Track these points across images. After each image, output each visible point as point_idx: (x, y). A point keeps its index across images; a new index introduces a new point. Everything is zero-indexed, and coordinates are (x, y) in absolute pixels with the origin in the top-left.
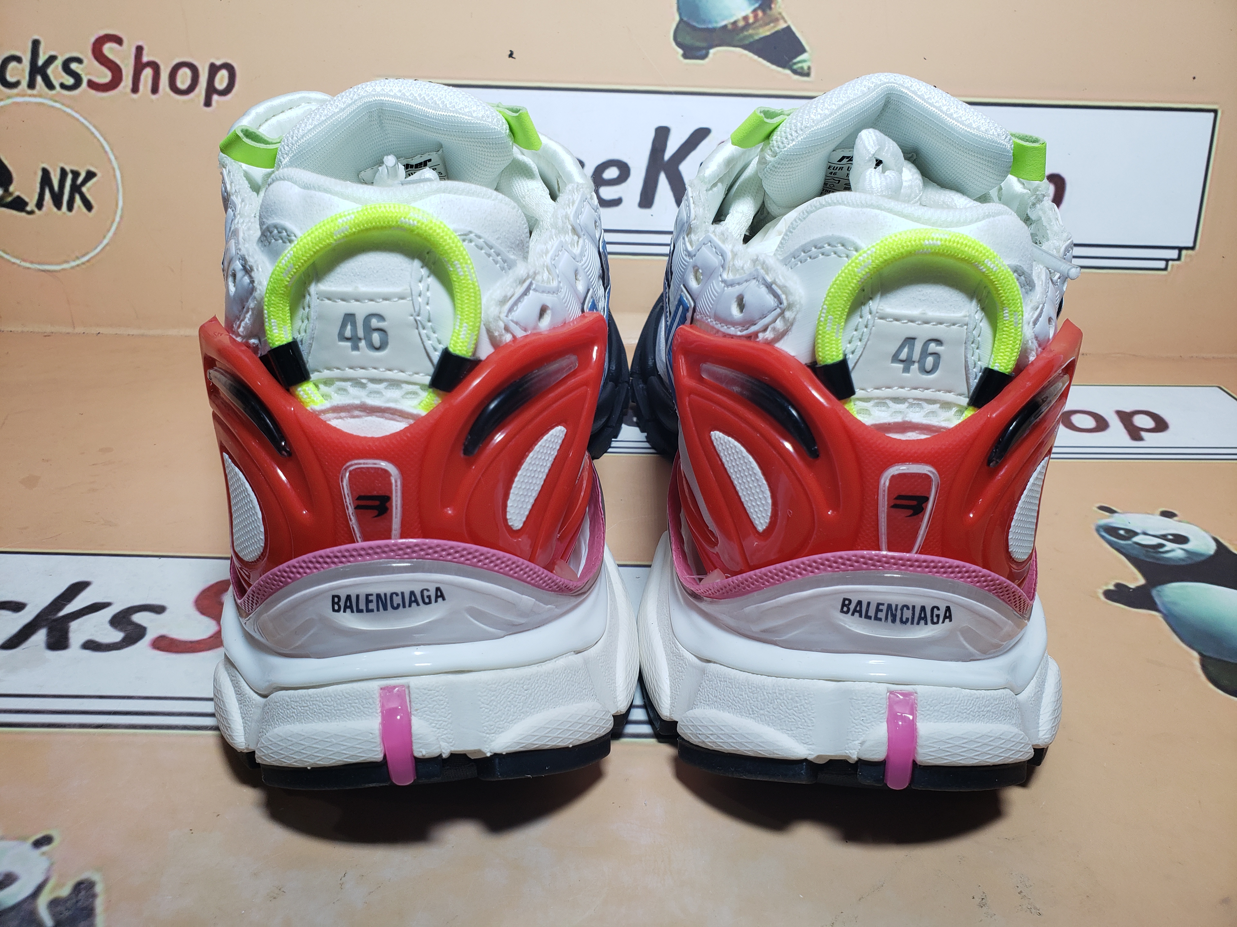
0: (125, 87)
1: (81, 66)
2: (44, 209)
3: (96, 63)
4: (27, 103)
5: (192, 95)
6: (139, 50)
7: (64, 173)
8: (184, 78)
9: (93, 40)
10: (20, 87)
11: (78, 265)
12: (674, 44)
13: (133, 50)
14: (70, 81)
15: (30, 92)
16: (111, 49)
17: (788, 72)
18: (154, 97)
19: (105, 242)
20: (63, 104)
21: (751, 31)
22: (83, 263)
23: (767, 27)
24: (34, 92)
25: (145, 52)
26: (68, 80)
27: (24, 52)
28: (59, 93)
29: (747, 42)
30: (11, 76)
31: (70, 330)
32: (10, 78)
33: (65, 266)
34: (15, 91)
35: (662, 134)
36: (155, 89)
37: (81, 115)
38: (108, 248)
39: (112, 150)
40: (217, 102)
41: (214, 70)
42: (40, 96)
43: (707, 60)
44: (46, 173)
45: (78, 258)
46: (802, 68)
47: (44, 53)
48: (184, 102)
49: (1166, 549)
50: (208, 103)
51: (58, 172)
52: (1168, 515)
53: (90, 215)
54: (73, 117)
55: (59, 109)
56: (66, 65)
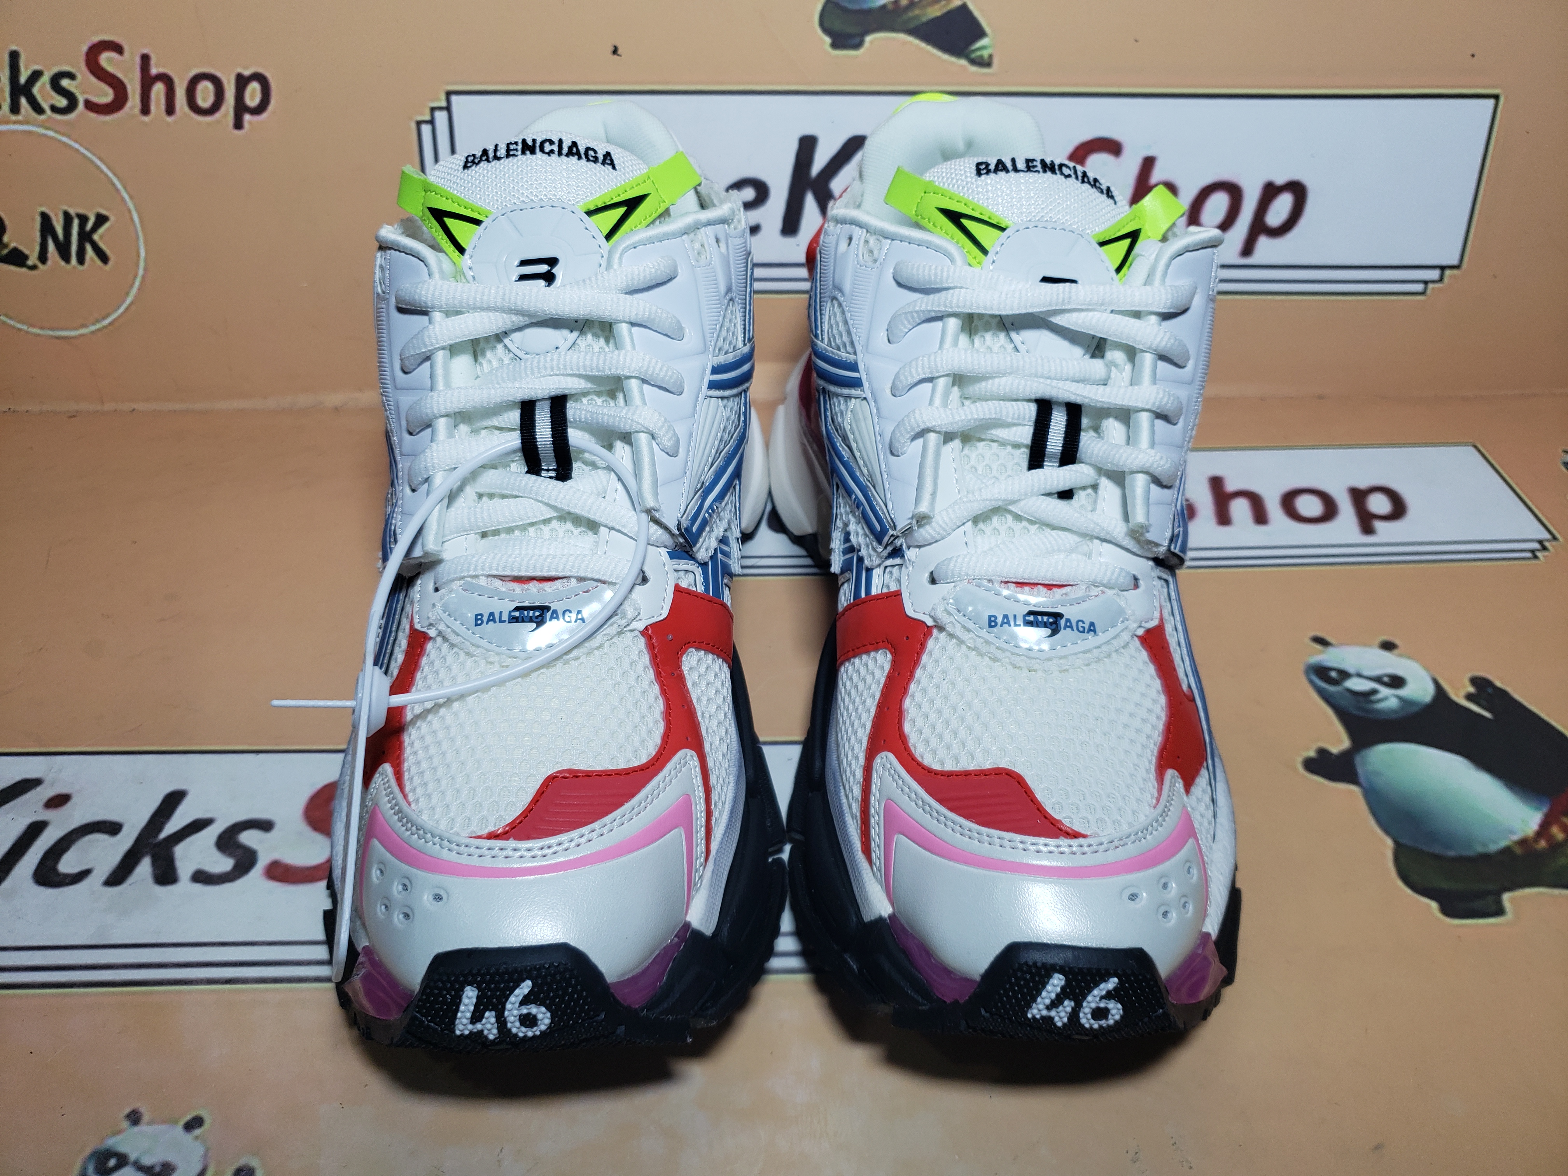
0: (132, 108)
1: (74, 83)
2: (49, 263)
3: (93, 79)
4: (13, 132)
5: (218, 115)
6: (145, 59)
7: (68, 218)
8: (205, 94)
9: (85, 48)
11: (98, 330)
12: (819, 31)
13: (138, 60)
14: (63, 102)
15: (13, 118)
16: (109, 60)
17: (963, 62)
18: (169, 119)
19: (129, 300)
20: (57, 132)
21: (917, 12)
22: (105, 327)
23: (937, 7)
24: (20, 118)
25: (153, 62)
26: (60, 102)
28: (50, 117)
29: (912, 25)
31: (98, 407)
33: (83, 331)
35: (807, 145)
36: (170, 109)
37: (81, 145)
38: (134, 306)
39: (125, 187)
40: (250, 123)
41: (242, 82)
42: (27, 122)
43: (862, 50)
44: (45, 219)
45: (98, 321)
46: (981, 57)
47: (26, 67)
48: (209, 124)
49: (1379, 696)
50: (238, 124)
51: (61, 217)
52: (1388, 646)
53: (107, 268)
54: (71, 147)
55: (52, 138)
56: (55, 82)
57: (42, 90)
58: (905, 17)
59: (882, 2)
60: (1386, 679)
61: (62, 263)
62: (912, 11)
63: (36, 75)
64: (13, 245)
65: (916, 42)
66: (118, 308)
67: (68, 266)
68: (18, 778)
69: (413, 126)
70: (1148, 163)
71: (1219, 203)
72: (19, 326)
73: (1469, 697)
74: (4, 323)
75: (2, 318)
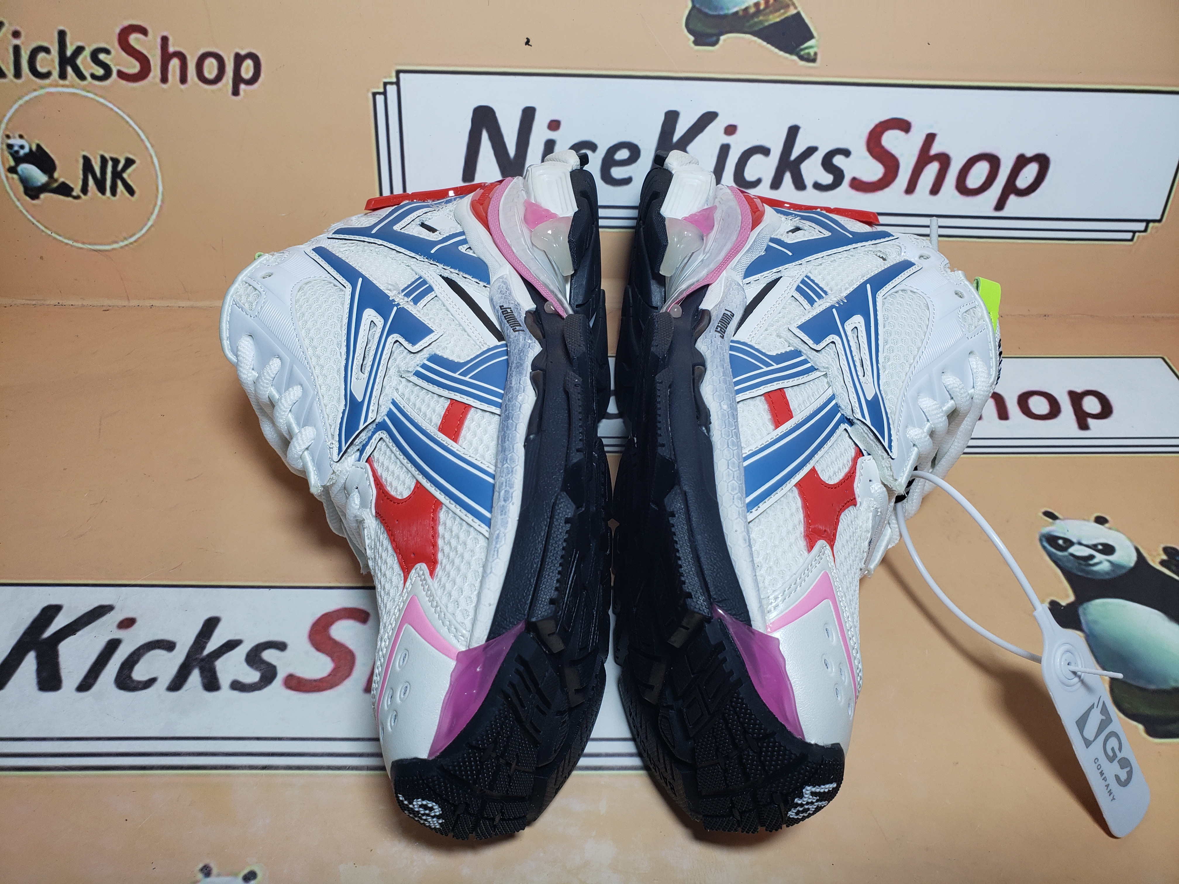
0: (154, 78)
1: (109, 57)
2: (89, 194)
3: (124, 54)
4: (60, 94)
5: (220, 85)
6: (165, 40)
7: (104, 160)
8: (211, 68)
9: (118, 30)
10: (52, 78)
11: (126, 245)
12: (685, 31)
13: (159, 41)
14: (100, 72)
15: (61, 82)
16: (137, 39)
17: (795, 58)
18: (183, 87)
19: (150, 223)
20: (96, 94)
21: (761, 18)
22: (131, 243)
23: (778, 14)
24: (66, 82)
25: (171, 42)
26: (98, 71)
27: (52, 43)
28: (90, 83)
29: (756, 28)
30: (41, 67)
31: (125, 303)
32: (41, 69)
33: (115, 246)
34: (47, 82)
35: (671, 117)
36: (183, 79)
37: (114, 105)
38: (153, 229)
39: (148, 138)
40: (245, 91)
41: (239, 59)
42: (72, 86)
43: (717, 47)
44: (87, 161)
45: (126, 239)
46: (809, 54)
47: (71, 44)
48: (213, 91)
49: (1095, 561)
50: (236, 92)
51: (99, 159)
52: (1101, 521)
53: (133, 199)
54: (107, 107)
55: (93, 99)
56: (94, 56)
57: (84, 61)
58: (752, 22)
59: (735, 10)
60: (1100, 547)
61: (99, 195)
62: (758, 17)
63: (79, 50)
64: (62, 180)
65: (759, 41)
66: (141, 230)
67: (103, 197)
68: (97, 604)
69: (370, 96)
70: (930, 138)
71: (981, 170)
72: (66, 241)
73: (1163, 563)
74: (55, 239)
75: (53, 235)
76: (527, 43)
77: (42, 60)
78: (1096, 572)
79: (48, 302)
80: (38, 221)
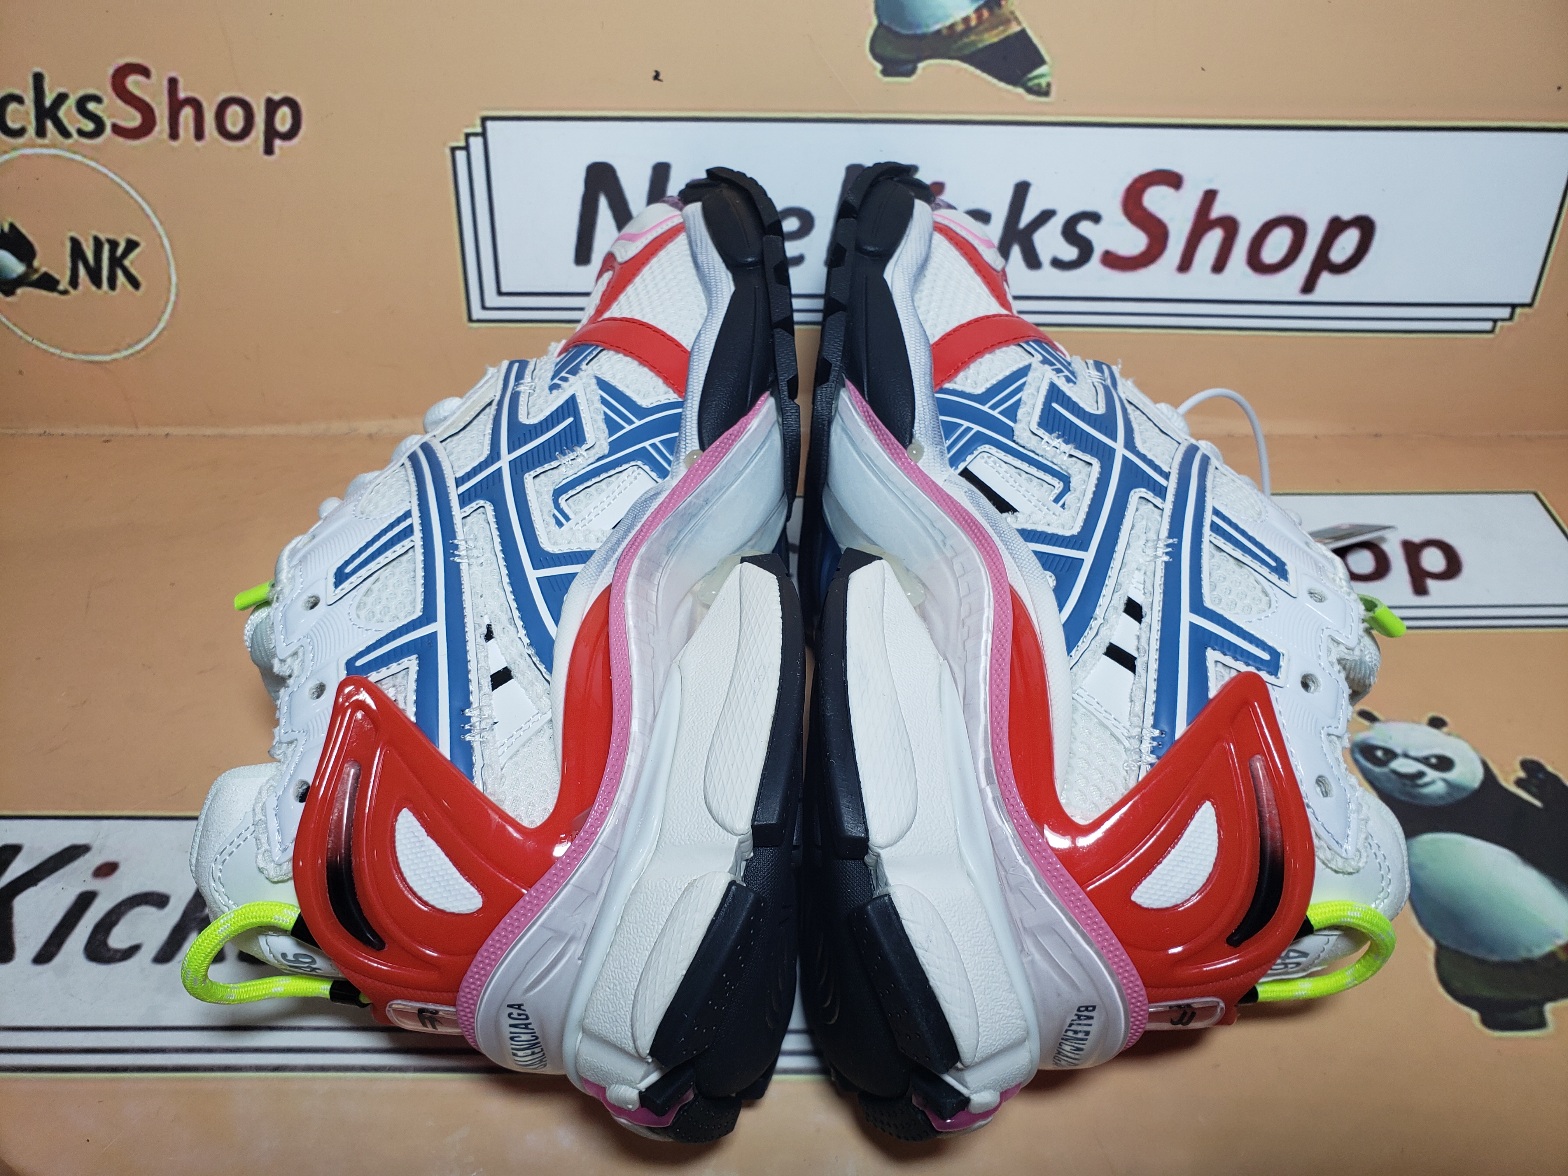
0: (160, 132)
1: (100, 106)
2: (80, 287)
3: (119, 103)
4: (38, 156)
5: (247, 141)
6: (173, 83)
7: (98, 244)
8: (235, 119)
9: (111, 71)
10: (27, 136)
11: (132, 355)
12: (870, 57)
13: (165, 84)
14: (90, 126)
15: (40, 141)
16: (136, 83)
17: (1020, 91)
18: (199, 144)
19: (161, 326)
20: (85, 156)
21: (973, 38)
22: (138, 352)
23: (995, 32)
24: (46, 141)
25: (181, 85)
26: (87, 125)
27: (25, 90)
28: (77, 141)
29: (967, 52)
30: (14, 121)
31: (133, 431)
32: (12, 124)
33: (117, 356)
34: (20, 141)
36: (199, 134)
37: (110, 170)
38: (165, 333)
39: (155, 213)
40: (281, 148)
41: (272, 107)
42: (54, 146)
43: (914, 78)
44: (76, 244)
45: (130, 346)
46: (1039, 85)
47: (51, 91)
48: (239, 149)
49: (1426, 780)
50: (269, 150)
51: (91, 242)
52: (1437, 723)
53: (139, 293)
54: (99, 172)
55: (81, 163)
56: (81, 105)
57: (67, 113)
58: (960, 43)
59: (937, 27)
60: (1433, 761)
61: (94, 288)
62: (968, 37)
63: (61, 98)
64: (43, 269)
65: (971, 69)
66: (150, 334)
67: (99, 292)
68: (66, 844)
69: (448, 152)
70: (1210, 197)
71: (1281, 239)
72: (52, 350)
73: (1519, 783)
74: (37, 347)
75: (35, 342)
76: (657, 77)
77: (14, 111)
78: (1426, 796)
79: (31, 431)
80: (15, 325)
